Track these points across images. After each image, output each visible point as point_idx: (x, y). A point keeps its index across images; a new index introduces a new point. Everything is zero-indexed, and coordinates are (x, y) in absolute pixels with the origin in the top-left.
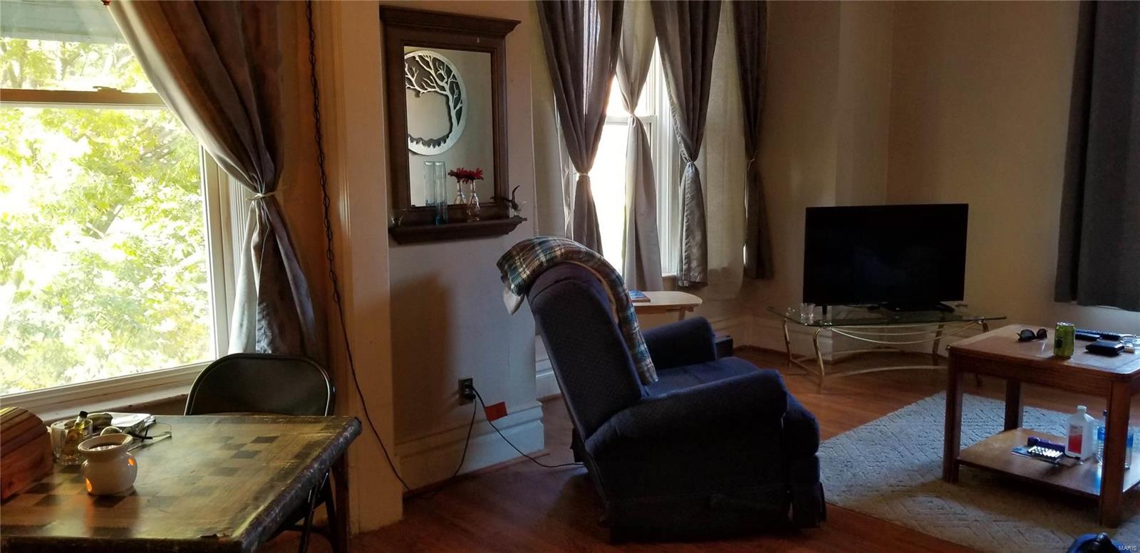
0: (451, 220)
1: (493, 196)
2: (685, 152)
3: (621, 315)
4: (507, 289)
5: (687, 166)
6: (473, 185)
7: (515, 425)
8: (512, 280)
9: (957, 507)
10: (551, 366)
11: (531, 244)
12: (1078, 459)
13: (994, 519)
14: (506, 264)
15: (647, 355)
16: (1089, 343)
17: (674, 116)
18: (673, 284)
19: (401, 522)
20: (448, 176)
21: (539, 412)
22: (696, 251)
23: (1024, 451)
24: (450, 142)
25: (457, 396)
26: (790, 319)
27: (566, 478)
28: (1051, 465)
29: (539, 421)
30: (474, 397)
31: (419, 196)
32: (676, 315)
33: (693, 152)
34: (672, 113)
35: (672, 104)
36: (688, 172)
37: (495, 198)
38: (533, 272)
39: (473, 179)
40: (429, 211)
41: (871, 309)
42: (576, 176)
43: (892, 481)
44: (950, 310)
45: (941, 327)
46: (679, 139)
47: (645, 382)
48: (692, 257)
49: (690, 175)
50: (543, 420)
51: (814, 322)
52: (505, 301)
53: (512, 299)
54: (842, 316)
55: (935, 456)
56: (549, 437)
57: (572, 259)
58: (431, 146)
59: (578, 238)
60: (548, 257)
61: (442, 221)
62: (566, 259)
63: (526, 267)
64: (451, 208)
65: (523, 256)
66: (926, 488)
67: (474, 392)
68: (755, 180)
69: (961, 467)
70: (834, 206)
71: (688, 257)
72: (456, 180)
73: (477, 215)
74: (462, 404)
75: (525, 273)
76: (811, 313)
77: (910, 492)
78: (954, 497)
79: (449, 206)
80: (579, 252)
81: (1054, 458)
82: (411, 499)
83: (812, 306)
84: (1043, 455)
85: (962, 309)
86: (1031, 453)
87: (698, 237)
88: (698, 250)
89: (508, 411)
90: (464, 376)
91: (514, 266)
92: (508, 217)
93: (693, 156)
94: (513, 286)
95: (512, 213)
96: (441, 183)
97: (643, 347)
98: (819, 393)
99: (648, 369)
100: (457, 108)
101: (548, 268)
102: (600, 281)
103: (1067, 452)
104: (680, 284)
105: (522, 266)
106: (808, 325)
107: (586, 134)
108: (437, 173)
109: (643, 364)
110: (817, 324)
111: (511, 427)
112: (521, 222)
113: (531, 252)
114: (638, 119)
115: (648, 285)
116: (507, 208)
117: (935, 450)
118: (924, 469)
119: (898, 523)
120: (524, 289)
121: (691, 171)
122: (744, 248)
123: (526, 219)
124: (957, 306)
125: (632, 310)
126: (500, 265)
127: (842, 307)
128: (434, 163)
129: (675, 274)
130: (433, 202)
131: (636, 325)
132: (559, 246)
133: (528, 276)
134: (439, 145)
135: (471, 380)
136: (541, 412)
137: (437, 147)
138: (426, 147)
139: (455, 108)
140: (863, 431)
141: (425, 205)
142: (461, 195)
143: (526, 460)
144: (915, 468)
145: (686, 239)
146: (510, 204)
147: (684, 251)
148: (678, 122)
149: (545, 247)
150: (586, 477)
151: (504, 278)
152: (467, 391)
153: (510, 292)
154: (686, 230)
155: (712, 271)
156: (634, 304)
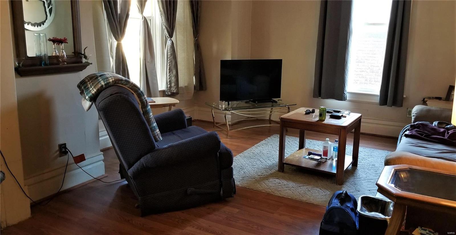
0: (51, 64)
1: (74, 51)
2: (167, 34)
3: (144, 110)
4: (83, 99)
5: (168, 40)
6: (63, 46)
7: (90, 164)
8: (87, 94)
9: (285, 182)
10: (107, 134)
11: (96, 76)
12: (326, 159)
13: (299, 186)
14: (83, 86)
15: (157, 128)
16: (331, 114)
17: (161, 17)
18: (164, 94)
19: (30, 218)
20: (48, 41)
21: (102, 157)
22: (173, 79)
23: (307, 157)
24: (46, 25)
25: (58, 153)
26: (215, 108)
27: (117, 187)
28: (317, 162)
29: (102, 161)
30: (67, 152)
31: (32, 51)
32: (167, 108)
33: (171, 34)
34: (161, 15)
35: (160, 11)
36: (169, 43)
37: (75, 52)
38: (98, 90)
39: (62, 43)
40: (38, 60)
41: (246, 102)
42: (115, 43)
43: (259, 174)
44: (276, 102)
45: (272, 109)
46: (164, 27)
47: (156, 141)
48: (172, 81)
49: (170, 44)
50: (104, 161)
51: (225, 109)
52: (83, 104)
53: (86, 104)
54: (235, 106)
55: (274, 161)
56: (107, 168)
57: (118, 83)
58: (36, 26)
59: (118, 72)
60: (106, 82)
61: (45, 64)
62: (115, 83)
63: (94, 88)
64: (50, 58)
65: (91, 82)
66: (272, 175)
67: (67, 150)
68: (198, 47)
69: (285, 166)
70: (231, 59)
71: (170, 81)
72: (53, 43)
73: (65, 61)
74: (60, 156)
75: (93, 91)
76: (224, 105)
77: (267, 178)
78: (283, 178)
79: (49, 56)
80: (122, 80)
81: (318, 159)
82: (34, 206)
83: (224, 102)
84: (314, 158)
85: (280, 101)
86: (310, 158)
87: (174, 72)
88: (174, 78)
89: (86, 158)
90: (62, 142)
91: (87, 87)
92: (82, 62)
93: (171, 36)
94: (87, 97)
95: (84, 60)
96: (44, 45)
97: (155, 124)
98: (227, 138)
99: (158, 134)
100: (50, 8)
101: (106, 88)
102: (133, 94)
103: (322, 157)
104: (167, 93)
105: (91, 87)
106: (223, 110)
107: (120, 23)
108: (42, 39)
109: (155, 132)
110: (226, 109)
111: (88, 165)
112: (89, 65)
113: (97, 80)
114: (145, 17)
115: (152, 94)
116: (81, 58)
117: (274, 159)
118: (271, 167)
119: (263, 191)
120: (93, 99)
121: (170, 43)
122: (194, 77)
123: (91, 64)
124: (278, 100)
125: (149, 107)
126: (79, 86)
127: (235, 102)
128: (40, 34)
129: (164, 89)
130: (40, 54)
131: (151, 114)
132: (111, 77)
133: (95, 92)
134: (40, 26)
135: (65, 144)
136: (103, 157)
137: (39, 27)
138: (33, 27)
139: (48, 8)
140: (246, 153)
141: (35, 56)
142: (55, 51)
143: (97, 180)
144: (267, 167)
145: (169, 73)
146: (83, 56)
147: (168, 79)
148: (163, 20)
149: (104, 77)
150: (127, 186)
151: (82, 93)
152: (63, 150)
153: (86, 100)
154: (169, 69)
155: (181, 87)
156: (150, 104)
